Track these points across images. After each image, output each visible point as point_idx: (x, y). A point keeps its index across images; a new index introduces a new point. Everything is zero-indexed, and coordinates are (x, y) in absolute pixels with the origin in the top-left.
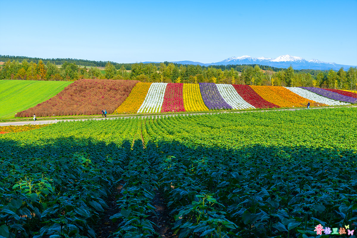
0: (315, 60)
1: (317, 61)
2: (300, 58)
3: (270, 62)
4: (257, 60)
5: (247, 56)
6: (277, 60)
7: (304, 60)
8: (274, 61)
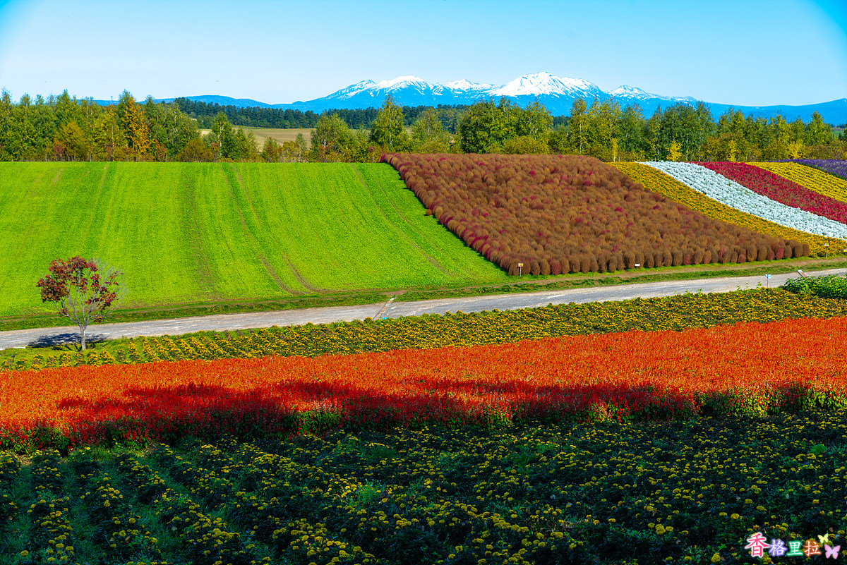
0: (632, 90)
1: (636, 91)
2: (583, 84)
6: (511, 90)
7: (595, 90)
8: (500, 93)
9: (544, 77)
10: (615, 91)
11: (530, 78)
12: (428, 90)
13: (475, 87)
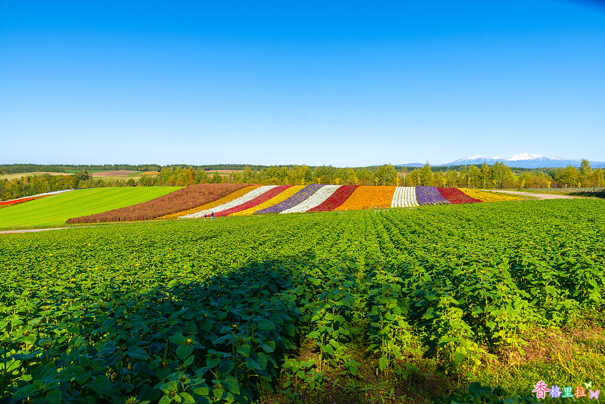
2: (540, 156)
3: (506, 161)
4: (491, 160)
5: (480, 156)
6: (515, 159)
7: (545, 158)
8: (510, 160)
9: (526, 154)
10: (552, 158)
11: (521, 155)
12: (485, 159)
13: (501, 158)
